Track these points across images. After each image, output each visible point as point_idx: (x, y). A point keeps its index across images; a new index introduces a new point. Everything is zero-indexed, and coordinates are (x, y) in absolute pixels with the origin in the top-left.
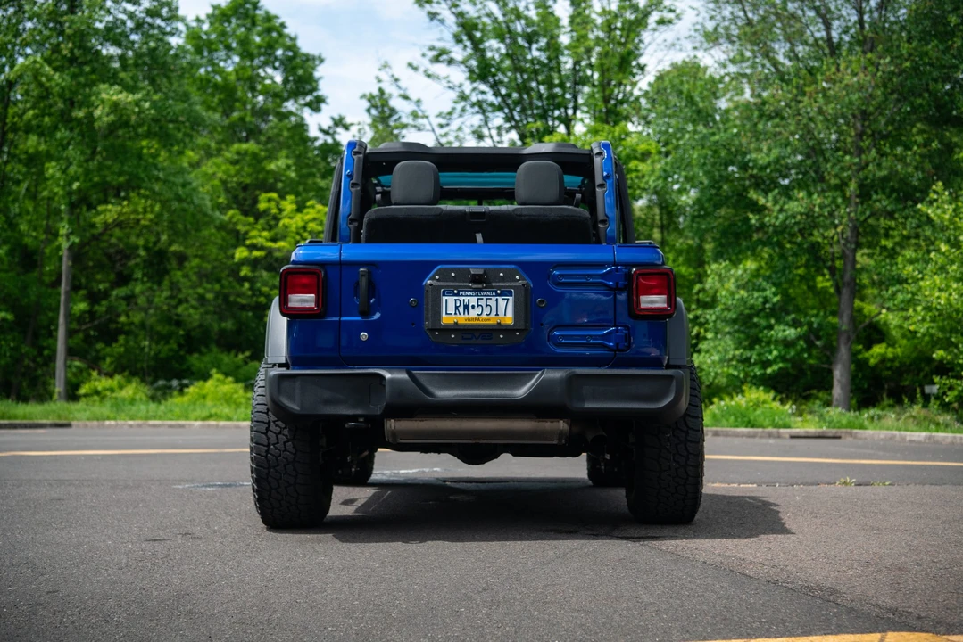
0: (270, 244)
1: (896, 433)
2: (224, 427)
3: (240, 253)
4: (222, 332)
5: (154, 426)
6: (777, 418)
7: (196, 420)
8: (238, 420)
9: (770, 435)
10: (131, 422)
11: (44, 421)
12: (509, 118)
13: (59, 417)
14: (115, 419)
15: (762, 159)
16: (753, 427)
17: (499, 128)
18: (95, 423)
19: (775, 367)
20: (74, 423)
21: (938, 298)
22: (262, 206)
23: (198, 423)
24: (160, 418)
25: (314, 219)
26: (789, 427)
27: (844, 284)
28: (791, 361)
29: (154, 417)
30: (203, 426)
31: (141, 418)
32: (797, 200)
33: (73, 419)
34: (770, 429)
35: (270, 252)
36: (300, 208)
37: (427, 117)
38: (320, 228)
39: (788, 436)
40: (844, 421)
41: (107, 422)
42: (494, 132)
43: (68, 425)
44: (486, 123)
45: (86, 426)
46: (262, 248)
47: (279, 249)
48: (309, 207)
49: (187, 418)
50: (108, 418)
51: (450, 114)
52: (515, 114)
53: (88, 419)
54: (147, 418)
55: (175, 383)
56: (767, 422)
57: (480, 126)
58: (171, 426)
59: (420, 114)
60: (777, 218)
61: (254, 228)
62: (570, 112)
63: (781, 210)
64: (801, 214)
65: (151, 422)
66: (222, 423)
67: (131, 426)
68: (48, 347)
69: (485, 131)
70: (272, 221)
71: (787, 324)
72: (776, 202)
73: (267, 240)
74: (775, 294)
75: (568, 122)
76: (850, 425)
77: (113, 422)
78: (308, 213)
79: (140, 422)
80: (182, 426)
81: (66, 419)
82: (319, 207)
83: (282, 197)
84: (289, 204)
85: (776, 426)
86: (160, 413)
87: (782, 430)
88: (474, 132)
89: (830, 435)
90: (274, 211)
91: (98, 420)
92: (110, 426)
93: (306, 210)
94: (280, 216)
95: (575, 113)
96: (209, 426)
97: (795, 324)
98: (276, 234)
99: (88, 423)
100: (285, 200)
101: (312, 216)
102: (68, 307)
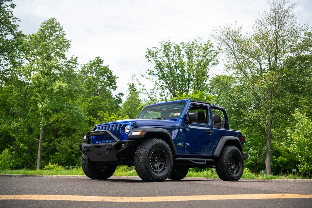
6: (250, 176)
7: (80, 175)
10: (61, 176)
11: (36, 175)
12: (170, 90)
13: (40, 174)
14: (56, 174)
15: (243, 100)
16: (243, 178)
17: (167, 93)
18: (50, 176)
22: (99, 114)
26: (254, 178)
27: (268, 138)
28: (254, 161)
29: (67, 174)
31: (64, 174)
33: (44, 174)
36: (110, 115)
37: (146, 90)
40: (270, 177)
41: (54, 176)
44: (163, 91)
48: (112, 115)
49: (77, 174)
51: (153, 89)
52: (172, 88)
53: (49, 175)
54: (65, 174)
55: (71, 167)
59: (144, 89)
60: (248, 117)
61: (96, 121)
62: (187, 88)
68: (35, 156)
69: (163, 94)
70: (101, 119)
75: (187, 91)
77: (55, 176)
78: (112, 117)
81: (42, 175)
82: (115, 115)
83: (105, 112)
84: (107, 114)
86: (69, 173)
88: (160, 94)
90: (102, 116)
91: (51, 175)
93: (111, 116)
94: (104, 117)
95: (188, 89)
100: (105, 113)
101: (113, 118)
102: (42, 144)
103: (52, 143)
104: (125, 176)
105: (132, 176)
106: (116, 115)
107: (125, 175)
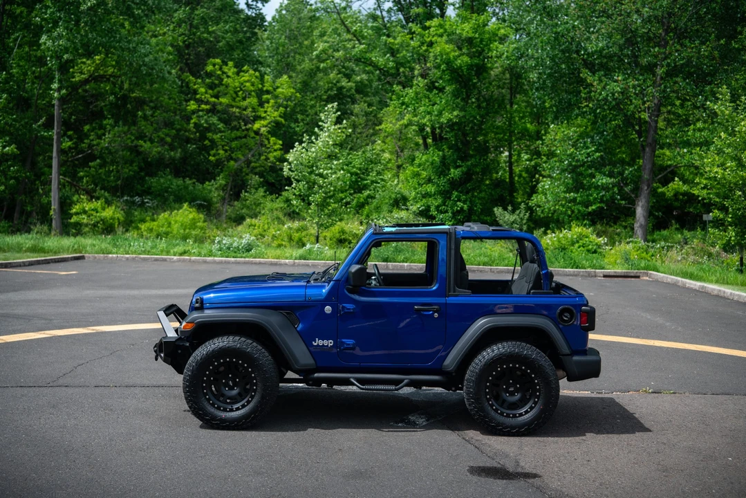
0: (213, 99)
1: (679, 279)
2: (194, 261)
3: (192, 106)
4: (173, 159)
5: (144, 259)
6: (595, 261)
7: (175, 255)
8: (205, 256)
9: (589, 275)
10: (127, 256)
12: (396, 2)
13: (75, 250)
14: (114, 253)
15: (591, 48)
16: (577, 268)
18: (102, 255)
19: (594, 207)
20: (85, 255)
21: (716, 172)
22: (209, 68)
23: (175, 258)
24: (149, 253)
25: (248, 81)
26: (603, 268)
28: (606, 203)
29: (144, 252)
30: (179, 261)
31: (135, 252)
32: (616, 81)
33: (86, 252)
34: (589, 270)
35: (214, 105)
38: (252, 88)
39: (602, 275)
40: (643, 264)
41: (110, 255)
42: (385, 14)
43: (82, 258)
44: (379, 6)
45: (95, 258)
46: (207, 103)
47: (221, 103)
48: (243, 71)
49: (168, 253)
50: (110, 253)
53: (97, 253)
54: (140, 254)
55: (137, 199)
56: (587, 264)
57: (374, 9)
58: (156, 260)
60: (600, 94)
61: (201, 87)
63: (604, 88)
64: (619, 93)
65: (142, 256)
66: (193, 258)
67: (127, 259)
70: (216, 85)
71: (605, 175)
72: (600, 81)
73: (212, 96)
74: (597, 151)
76: (647, 268)
77: (114, 256)
78: (244, 76)
79: (134, 256)
80: (165, 260)
81: (81, 253)
82: (251, 72)
83: (225, 63)
84: (230, 69)
85: (594, 267)
86: (148, 248)
87: (597, 270)
89: (632, 275)
90: (219, 72)
91: (103, 253)
92: (112, 258)
93: (242, 74)
94: (222, 77)
96: (184, 261)
97: (611, 175)
98: (219, 92)
99: (96, 255)
100: (227, 65)
101: (246, 78)
102: (60, 143)
103: (86, 141)
104: (287, 261)
105: (305, 259)
106: (253, 72)
107: (287, 258)
